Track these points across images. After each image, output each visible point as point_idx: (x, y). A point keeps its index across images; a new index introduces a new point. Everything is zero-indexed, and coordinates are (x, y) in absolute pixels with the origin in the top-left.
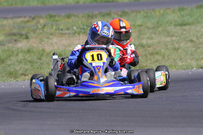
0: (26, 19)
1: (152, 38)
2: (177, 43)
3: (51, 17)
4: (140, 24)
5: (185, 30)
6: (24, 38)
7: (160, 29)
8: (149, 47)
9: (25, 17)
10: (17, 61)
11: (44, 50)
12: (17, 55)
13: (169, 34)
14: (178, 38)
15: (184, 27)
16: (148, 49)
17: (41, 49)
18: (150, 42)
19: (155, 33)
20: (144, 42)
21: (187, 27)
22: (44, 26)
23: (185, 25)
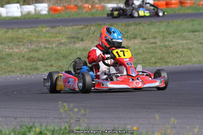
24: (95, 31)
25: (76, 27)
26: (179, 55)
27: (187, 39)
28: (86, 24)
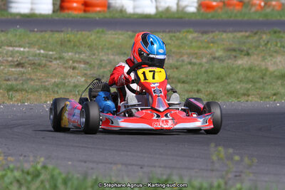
24: (268, 42)
25: (239, 35)
28: (255, 31)
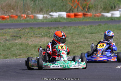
0: (20, 29)
1: (78, 40)
2: (90, 42)
3: (31, 28)
4: (72, 33)
5: (93, 36)
6: (19, 38)
7: (82, 35)
8: (77, 43)
9: (19, 28)
10: (16, 49)
11: (28, 44)
12: (16, 46)
13: (86, 38)
14: (90, 40)
15: (93, 35)
16: (76, 44)
17: (27, 43)
18: (77, 41)
19: (79, 37)
20: (74, 41)
21: (94, 35)
22: (28, 32)
23: (93, 34)
26: (82, 49)
27: (87, 39)
